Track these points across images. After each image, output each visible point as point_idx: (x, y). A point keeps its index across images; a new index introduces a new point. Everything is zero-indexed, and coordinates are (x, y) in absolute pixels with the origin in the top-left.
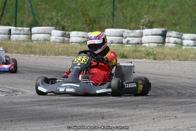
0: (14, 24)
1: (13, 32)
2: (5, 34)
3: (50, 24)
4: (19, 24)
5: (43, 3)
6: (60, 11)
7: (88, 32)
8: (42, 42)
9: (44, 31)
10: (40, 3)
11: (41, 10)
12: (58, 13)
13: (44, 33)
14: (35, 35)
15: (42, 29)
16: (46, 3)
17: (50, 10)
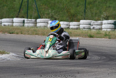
0: (26, 17)
1: (25, 22)
2: (21, 23)
3: (48, 17)
4: (29, 17)
5: (43, 5)
6: (54, 9)
7: (70, 22)
8: (43, 28)
9: (44, 21)
10: (41, 5)
11: (42, 9)
12: (52, 11)
13: (44, 23)
14: (39, 24)
15: (43, 20)
16: (45, 5)
17: (47, 9)
